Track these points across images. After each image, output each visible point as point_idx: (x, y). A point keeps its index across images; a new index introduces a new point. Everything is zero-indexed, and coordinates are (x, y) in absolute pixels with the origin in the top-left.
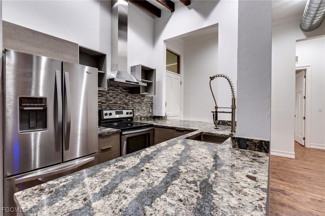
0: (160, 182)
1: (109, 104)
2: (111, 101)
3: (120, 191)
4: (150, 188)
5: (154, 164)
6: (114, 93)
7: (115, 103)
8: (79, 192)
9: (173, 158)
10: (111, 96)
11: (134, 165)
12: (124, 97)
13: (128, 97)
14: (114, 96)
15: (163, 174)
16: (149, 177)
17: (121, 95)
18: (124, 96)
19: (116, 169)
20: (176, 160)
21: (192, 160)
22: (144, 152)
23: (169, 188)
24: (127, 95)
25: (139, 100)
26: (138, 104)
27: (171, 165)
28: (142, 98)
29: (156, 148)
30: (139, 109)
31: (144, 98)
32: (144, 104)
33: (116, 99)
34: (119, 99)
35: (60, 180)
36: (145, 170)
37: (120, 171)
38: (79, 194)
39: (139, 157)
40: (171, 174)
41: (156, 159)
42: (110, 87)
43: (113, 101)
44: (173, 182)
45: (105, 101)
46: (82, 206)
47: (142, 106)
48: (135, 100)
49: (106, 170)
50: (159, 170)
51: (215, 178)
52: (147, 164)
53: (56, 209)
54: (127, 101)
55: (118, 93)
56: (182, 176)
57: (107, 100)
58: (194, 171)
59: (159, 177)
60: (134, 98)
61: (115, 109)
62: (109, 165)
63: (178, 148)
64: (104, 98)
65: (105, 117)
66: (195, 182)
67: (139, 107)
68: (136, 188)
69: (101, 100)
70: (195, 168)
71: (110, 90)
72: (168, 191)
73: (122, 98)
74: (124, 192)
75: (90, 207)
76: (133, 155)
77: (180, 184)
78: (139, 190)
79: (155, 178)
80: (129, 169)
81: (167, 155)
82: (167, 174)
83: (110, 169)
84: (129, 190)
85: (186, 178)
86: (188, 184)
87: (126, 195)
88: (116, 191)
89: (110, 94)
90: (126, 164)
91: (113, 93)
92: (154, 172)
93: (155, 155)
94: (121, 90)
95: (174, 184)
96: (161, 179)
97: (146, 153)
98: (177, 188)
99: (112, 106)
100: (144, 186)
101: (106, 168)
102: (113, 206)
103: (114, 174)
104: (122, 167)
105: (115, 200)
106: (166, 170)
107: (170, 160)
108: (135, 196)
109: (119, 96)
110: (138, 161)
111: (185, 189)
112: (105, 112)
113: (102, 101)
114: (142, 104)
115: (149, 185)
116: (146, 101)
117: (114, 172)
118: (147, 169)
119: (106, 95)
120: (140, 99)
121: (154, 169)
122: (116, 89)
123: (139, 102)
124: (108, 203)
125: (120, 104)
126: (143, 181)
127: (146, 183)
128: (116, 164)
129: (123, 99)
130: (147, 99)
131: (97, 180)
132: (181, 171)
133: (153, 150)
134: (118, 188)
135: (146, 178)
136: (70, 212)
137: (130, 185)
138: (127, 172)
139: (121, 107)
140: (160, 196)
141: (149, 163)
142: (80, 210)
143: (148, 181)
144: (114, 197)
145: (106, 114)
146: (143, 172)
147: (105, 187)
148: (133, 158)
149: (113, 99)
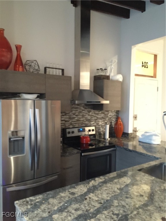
0: (94, 210)
1: (72, 121)
2: (74, 119)
3: (68, 211)
4: (87, 213)
5: (96, 195)
6: (77, 111)
7: (78, 120)
8: (46, 207)
9: (114, 191)
10: (74, 114)
11: (82, 193)
12: (86, 114)
13: (91, 113)
14: (77, 114)
15: (99, 204)
16: (88, 205)
17: (84, 112)
18: (87, 112)
19: (69, 195)
20: (115, 194)
21: (128, 196)
22: (93, 181)
23: (98, 216)
24: (89, 112)
25: (102, 115)
26: (102, 120)
27: (109, 198)
28: (106, 113)
29: (104, 178)
30: (103, 125)
31: (109, 113)
32: (108, 119)
33: (79, 116)
34: (81, 116)
35: (36, 198)
36: (88, 199)
37: (71, 196)
38: (46, 209)
39: (88, 186)
40: (105, 205)
41: (100, 190)
42: (74, 105)
43: (76, 118)
44: (104, 212)
45: (68, 119)
46: (47, 216)
47: (106, 121)
48: (98, 115)
49: (62, 195)
50: (98, 200)
51: (135, 215)
52: (91, 194)
53: (36, 214)
54: (89, 118)
55: (81, 110)
56: (112, 209)
57: (70, 118)
58: (123, 206)
59: (95, 207)
60: (97, 114)
61: (77, 126)
62: (65, 190)
63: (124, 182)
64: (68, 116)
65: (68, 135)
66: (118, 215)
67: (102, 123)
68: (78, 211)
69: (65, 118)
70: (126, 204)
71: (73, 108)
72: (97, 217)
73: (84, 114)
74: (71, 213)
75: (52, 217)
76: (84, 183)
77: (107, 214)
78: (79, 212)
79: (93, 207)
80: (78, 196)
81: (110, 188)
82: (101, 205)
83: (65, 194)
84: (73, 211)
85: (113, 211)
86: (112, 215)
87: (71, 215)
88: (66, 211)
89: (73, 112)
90: (76, 191)
91: (75, 111)
92: (94, 202)
93: (100, 186)
94: (83, 107)
95: (103, 213)
96: (96, 208)
97: (94, 183)
98: (104, 216)
99: (75, 123)
100: (83, 211)
101: (62, 192)
102: (63, 219)
103: (67, 199)
104: (73, 194)
105: (65, 216)
106: (102, 202)
107: (111, 193)
108: (76, 216)
109: (82, 113)
110: (85, 190)
111: (108, 218)
112: (68, 130)
113: (66, 120)
114: (106, 119)
115: (87, 211)
116: (111, 116)
117: (67, 197)
118: (90, 198)
119: (69, 113)
120: (104, 114)
121: (95, 199)
122: (79, 107)
123: (103, 118)
124: (60, 217)
125: (83, 121)
126: (83, 207)
127: (85, 209)
128: (70, 190)
129: (85, 116)
130: (111, 114)
131: (56, 201)
132: (113, 204)
133: (101, 180)
134: (67, 209)
135: (86, 205)
136: (42, 218)
137: (75, 209)
138: (75, 198)
139: (84, 124)
140: (91, 219)
141: (93, 193)
142: (47, 217)
143: (87, 208)
144: (65, 214)
145: (69, 133)
146: (86, 200)
147: (61, 207)
148: (82, 187)
149: (75, 117)
